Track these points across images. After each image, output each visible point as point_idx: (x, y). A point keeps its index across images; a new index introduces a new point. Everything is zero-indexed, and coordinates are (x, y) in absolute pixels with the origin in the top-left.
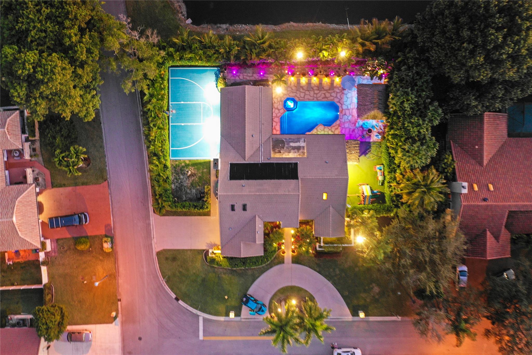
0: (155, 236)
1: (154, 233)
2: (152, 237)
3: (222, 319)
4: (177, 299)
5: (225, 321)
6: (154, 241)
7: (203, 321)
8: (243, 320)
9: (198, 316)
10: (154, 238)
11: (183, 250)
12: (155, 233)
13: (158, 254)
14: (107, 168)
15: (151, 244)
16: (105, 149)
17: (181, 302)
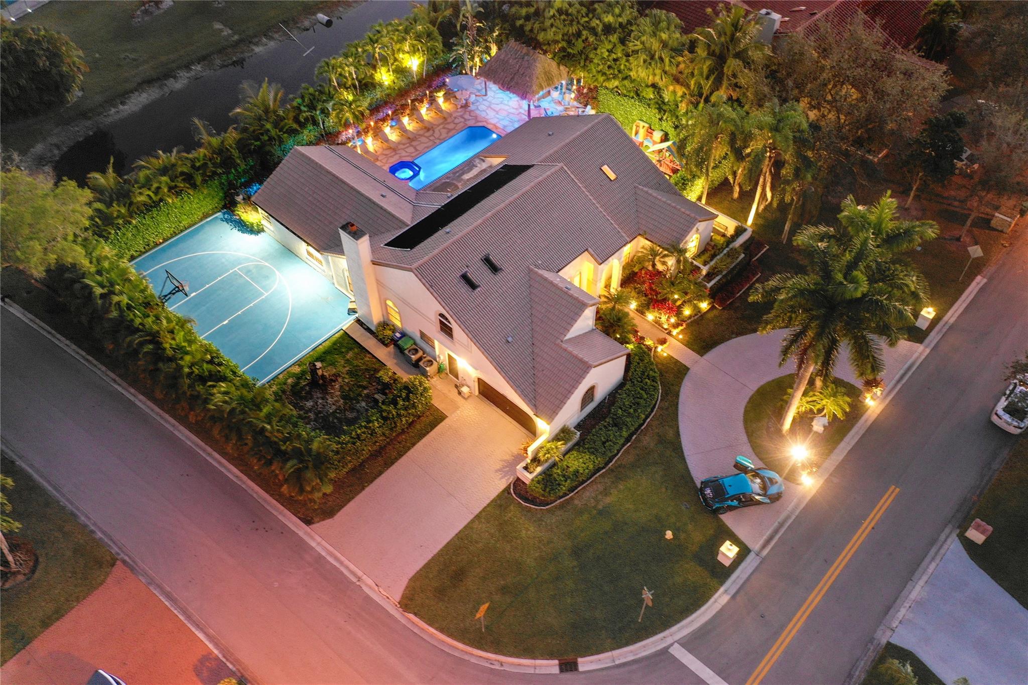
0: (360, 573)
1: (350, 567)
2: (354, 580)
3: (720, 599)
4: (569, 666)
5: (734, 597)
6: (368, 586)
7: (690, 651)
8: (765, 552)
9: (665, 651)
10: (359, 579)
11: (460, 536)
12: (352, 567)
13: (407, 603)
14: (99, 535)
15: (367, 598)
16: (63, 501)
17: (586, 664)
